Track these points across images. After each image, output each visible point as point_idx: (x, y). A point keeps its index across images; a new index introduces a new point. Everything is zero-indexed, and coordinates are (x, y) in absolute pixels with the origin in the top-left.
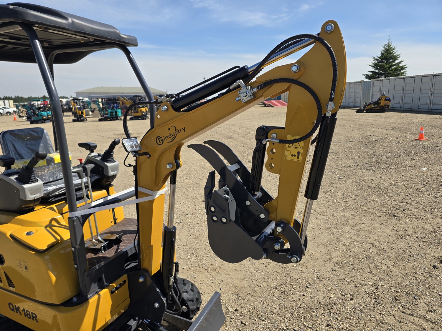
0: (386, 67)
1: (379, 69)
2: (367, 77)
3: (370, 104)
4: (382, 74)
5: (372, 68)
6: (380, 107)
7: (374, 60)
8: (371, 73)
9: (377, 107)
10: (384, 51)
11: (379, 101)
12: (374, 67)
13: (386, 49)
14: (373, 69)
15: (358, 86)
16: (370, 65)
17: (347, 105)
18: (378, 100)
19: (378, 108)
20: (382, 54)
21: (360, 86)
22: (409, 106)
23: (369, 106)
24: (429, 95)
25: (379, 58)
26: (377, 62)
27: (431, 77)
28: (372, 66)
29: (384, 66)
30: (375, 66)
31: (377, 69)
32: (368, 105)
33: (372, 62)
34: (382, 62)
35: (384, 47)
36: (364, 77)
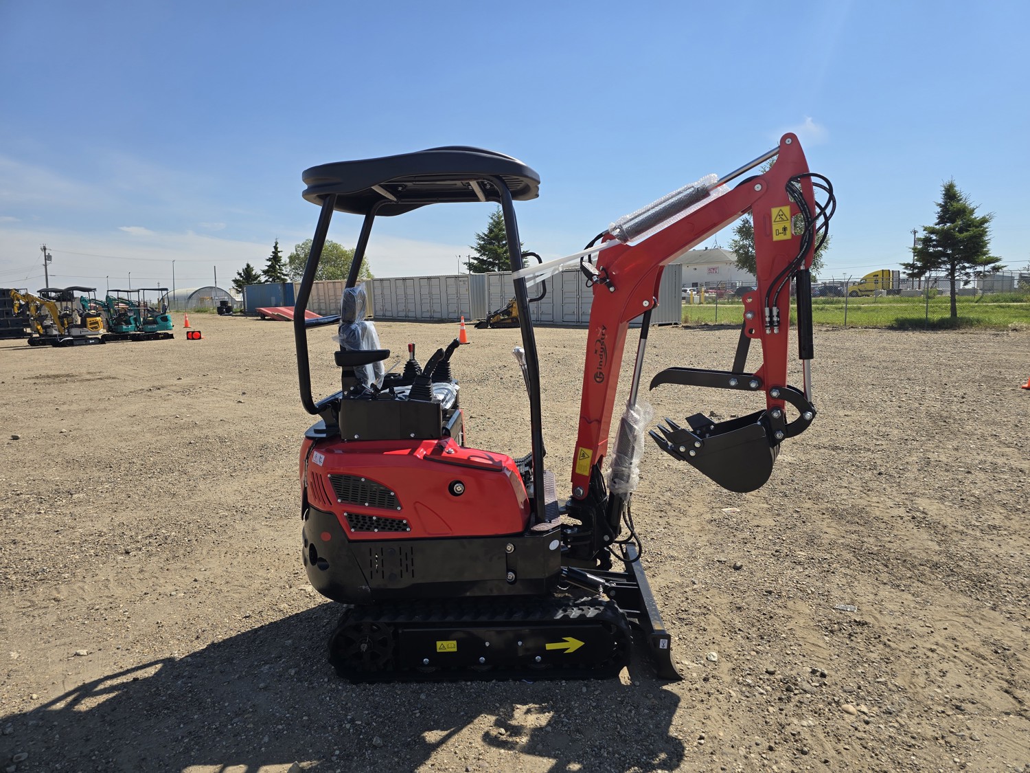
0: (500, 253)
1: (487, 255)
2: (471, 267)
3: (496, 313)
4: (493, 264)
5: (476, 252)
6: (512, 319)
7: (479, 239)
8: (476, 262)
9: (508, 319)
10: (493, 225)
11: (510, 309)
12: (479, 251)
13: (494, 221)
14: (477, 255)
15: (462, 283)
16: (472, 248)
17: (445, 316)
18: (508, 307)
19: (510, 321)
20: (491, 231)
21: (467, 283)
22: (549, 318)
23: (496, 318)
24: (575, 300)
25: (486, 235)
26: (483, 242)
27: (575, 273)
28: (476, 249)
29: (495, 250)
30: (482, 249)
31: (484, 254)
32: (493, 316)
33: (475, 242)
34: (491, 243)
35: (492, 218)
36: (466, 267)
